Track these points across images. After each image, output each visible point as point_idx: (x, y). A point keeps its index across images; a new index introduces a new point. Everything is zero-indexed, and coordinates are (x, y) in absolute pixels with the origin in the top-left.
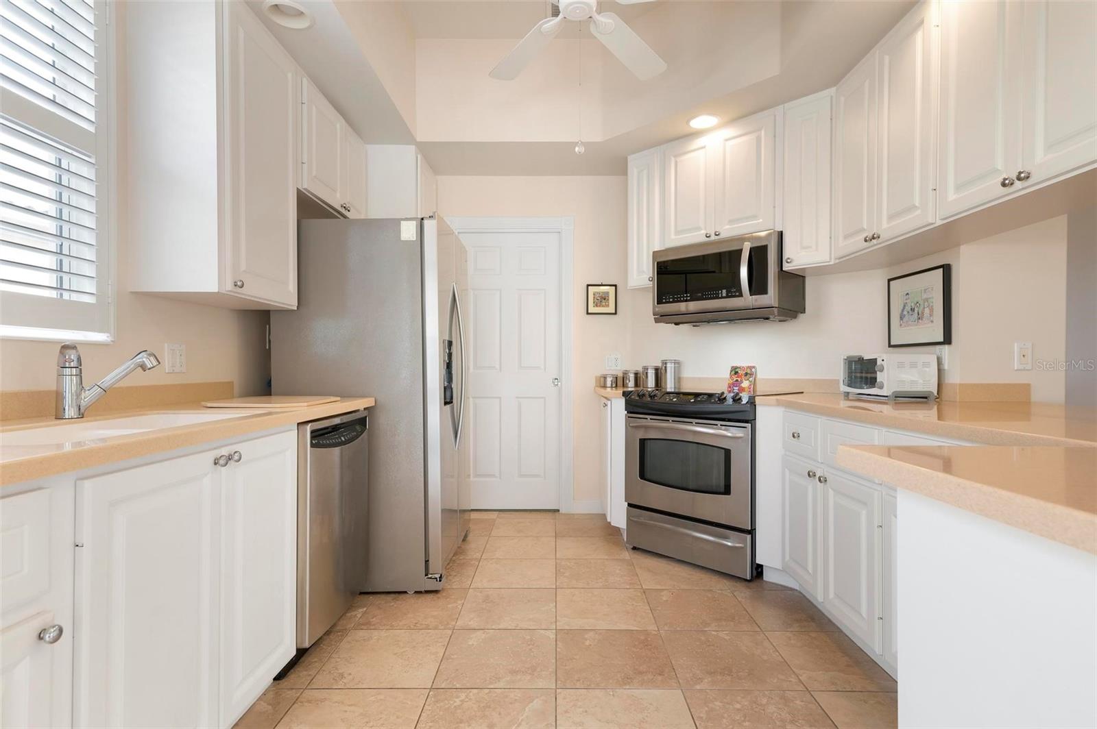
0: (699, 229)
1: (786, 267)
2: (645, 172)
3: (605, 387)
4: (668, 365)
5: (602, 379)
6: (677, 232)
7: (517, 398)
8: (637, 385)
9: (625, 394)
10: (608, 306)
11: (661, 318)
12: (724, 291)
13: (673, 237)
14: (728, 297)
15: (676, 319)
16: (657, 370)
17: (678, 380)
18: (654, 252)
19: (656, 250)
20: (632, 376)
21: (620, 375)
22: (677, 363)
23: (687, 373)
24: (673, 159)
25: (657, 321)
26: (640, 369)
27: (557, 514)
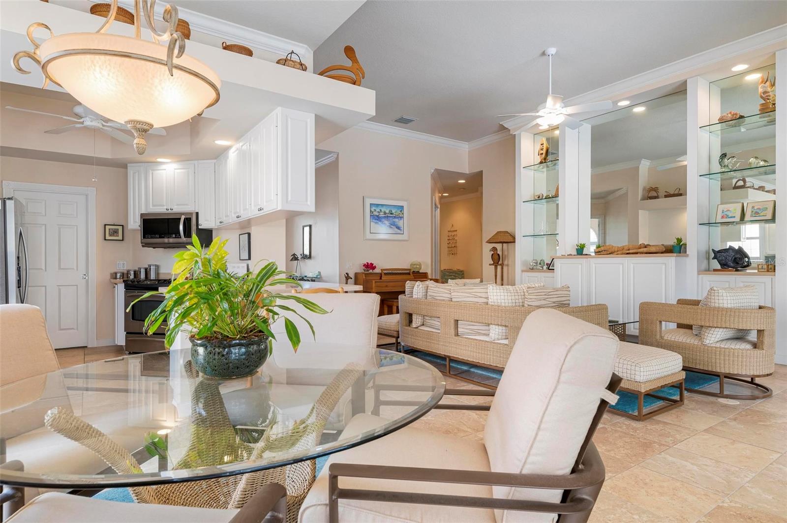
0: (164, 206)
1: (200, 227)
2: (137, 174)
3: (116, 278)
4: (152, 267)
5: (114, 275)
6: (153, 206)
7: (58, 286)
8: (135, 276)
9: (124, 281)
10: (118, 236)
11: (145, 245)
12: (174, 235)
13: (151, 207)
14: (175, 238)
15: (154, 246)
16: (146, 269)
17: (157, 274)
18: (141, 214)
19: (142, 213)
20: (132, 273)
21: (126, 272)
22: (157, 267)
23: (162, 271)
24: (150, 171)
25: (143, 246)
26: (137, 269)
27: (86, 348)
